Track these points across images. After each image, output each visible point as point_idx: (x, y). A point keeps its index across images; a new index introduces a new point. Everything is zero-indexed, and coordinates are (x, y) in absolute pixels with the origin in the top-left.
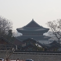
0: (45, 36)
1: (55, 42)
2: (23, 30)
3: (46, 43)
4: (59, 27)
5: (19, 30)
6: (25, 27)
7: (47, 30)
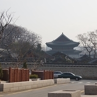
0: (75, 50)
1: (85, 56)
2: (52, 44)
3: (77, 57)
4: (89, 40)
5: (48, 44)
6: (54, 42)
7: (77, 44)
